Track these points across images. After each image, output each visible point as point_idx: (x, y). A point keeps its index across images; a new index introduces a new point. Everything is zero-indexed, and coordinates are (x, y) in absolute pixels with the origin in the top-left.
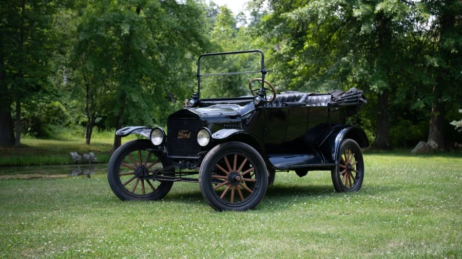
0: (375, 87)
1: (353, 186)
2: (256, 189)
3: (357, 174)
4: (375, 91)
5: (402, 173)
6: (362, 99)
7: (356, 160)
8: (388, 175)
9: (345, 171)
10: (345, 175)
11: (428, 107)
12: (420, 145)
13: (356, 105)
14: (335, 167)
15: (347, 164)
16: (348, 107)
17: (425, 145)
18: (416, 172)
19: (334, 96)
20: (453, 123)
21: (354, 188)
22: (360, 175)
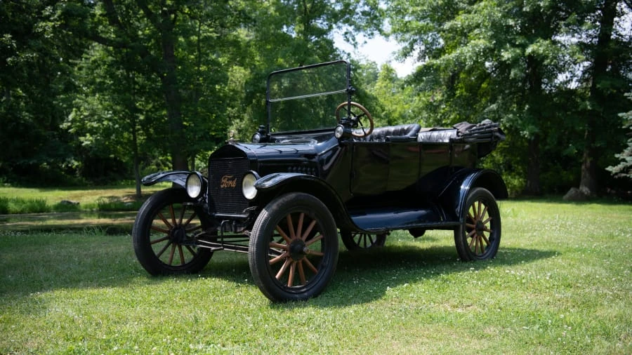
0: (526, 133)
1: (485, 252)
2: (323, 267)
3: (491, 234)
4: (526, 136)
5: (554, 228)
6: (498, 134)
7: (490, 215)
8: (536, 230)
9: (474, 232)
10: (475, 237)
11: (580, 153)
12: (572, 191)
13: (490, 143)
14: (459, 226)
15: (476, 222)
16: (479, 144)
17: (577, 192)
18: (570, 226)
19: (460, 130)
20: (609, 169)
21: (487, 254)
22: (495, 236)
